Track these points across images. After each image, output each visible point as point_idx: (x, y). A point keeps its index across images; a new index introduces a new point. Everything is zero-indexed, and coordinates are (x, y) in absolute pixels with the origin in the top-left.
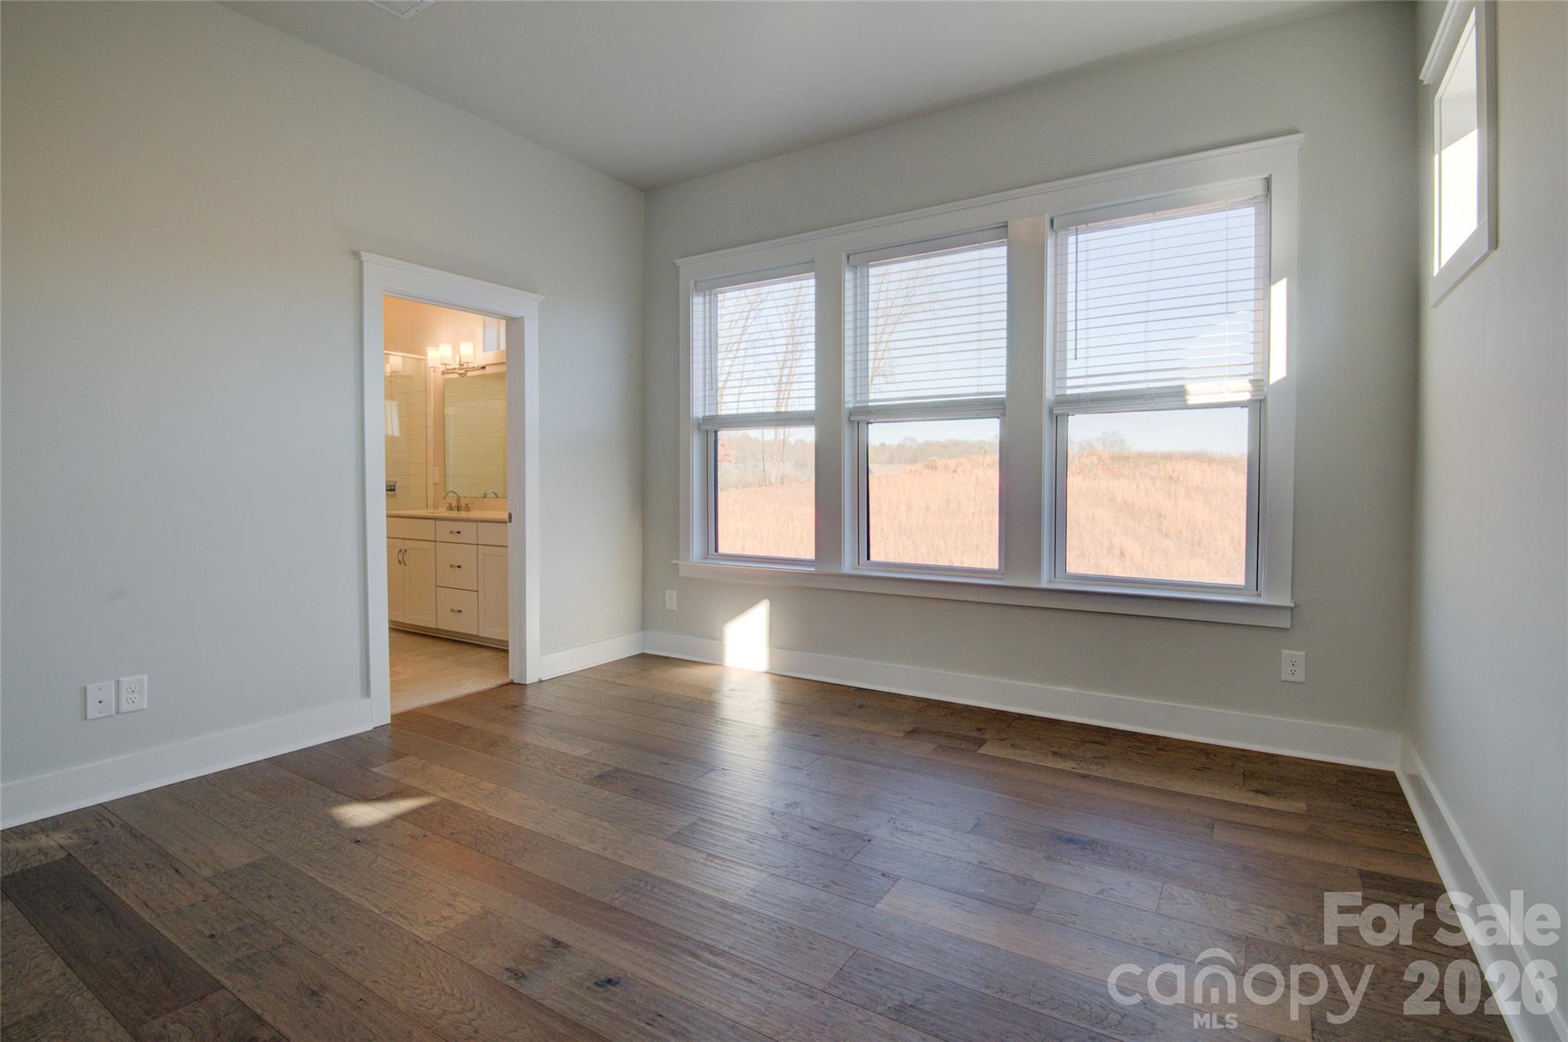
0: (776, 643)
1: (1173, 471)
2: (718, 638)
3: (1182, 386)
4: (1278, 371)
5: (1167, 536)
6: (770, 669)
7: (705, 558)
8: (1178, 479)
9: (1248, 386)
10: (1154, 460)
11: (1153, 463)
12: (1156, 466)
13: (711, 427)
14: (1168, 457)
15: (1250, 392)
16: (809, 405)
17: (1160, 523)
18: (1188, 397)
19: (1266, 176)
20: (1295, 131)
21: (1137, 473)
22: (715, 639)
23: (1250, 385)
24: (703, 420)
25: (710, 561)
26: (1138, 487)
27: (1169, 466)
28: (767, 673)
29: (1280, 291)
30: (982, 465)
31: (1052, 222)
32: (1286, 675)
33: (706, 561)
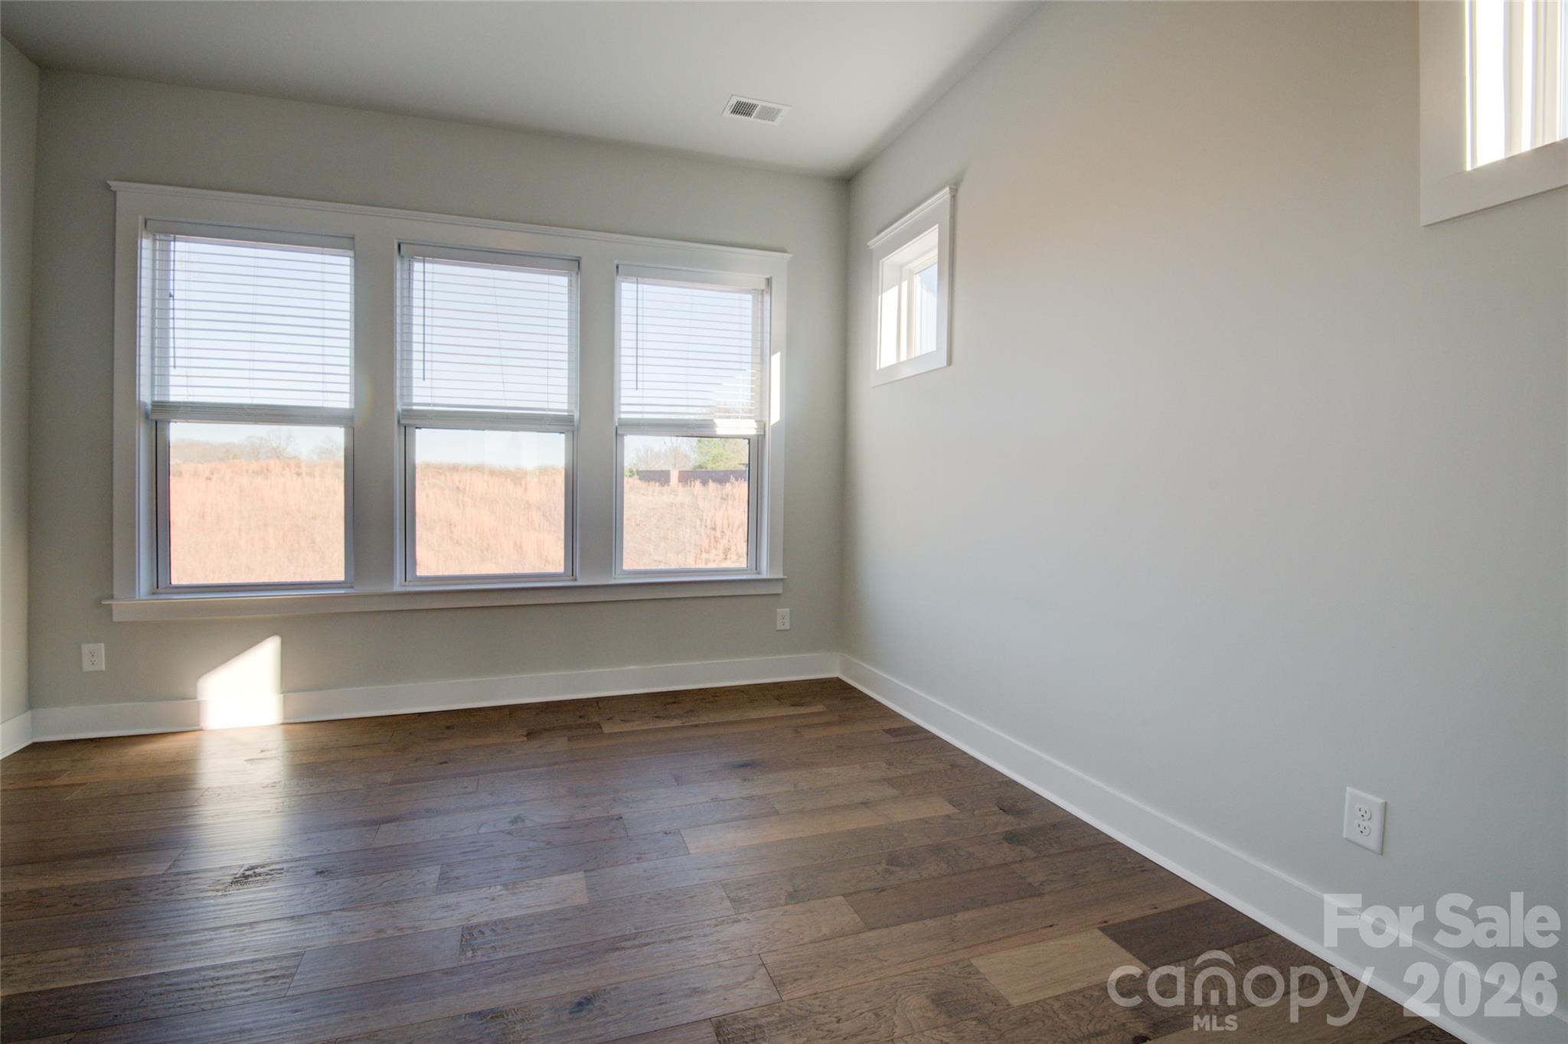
0: (289, 685)
1: (460, 482)
2: (188, 697)
3: (712, 420)
4: (775, 416)
5: (458, 543)
6: (285, 718)
7: (153, 594)
8: (465, 489)
9: (755, 425)
10: (441, 471)
11: (440, 474)
12: (443, 477)
13: (162, 414)
14: (454, 468)
15: (756, 429)
16: (343, 401)
17: (451, 532)
18: (717, 429)
19: (768, 277)
20: (785, 251)
21: (426, 483)
22: (183, 699)
23: (755, 424)
24: (153, 406)
25: (161, 597)
26: (427, 496)
27: (456, 477)
28: (282, 724)
29: (776, 360)
30: (247, 471)
31: (617, 267)
32: (780, 627)
33: (155, 597)
